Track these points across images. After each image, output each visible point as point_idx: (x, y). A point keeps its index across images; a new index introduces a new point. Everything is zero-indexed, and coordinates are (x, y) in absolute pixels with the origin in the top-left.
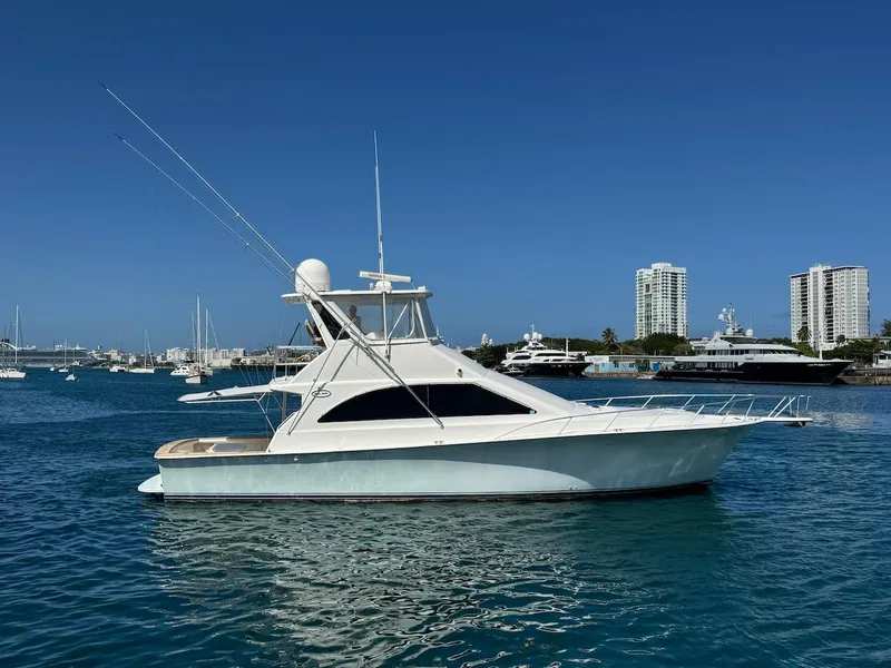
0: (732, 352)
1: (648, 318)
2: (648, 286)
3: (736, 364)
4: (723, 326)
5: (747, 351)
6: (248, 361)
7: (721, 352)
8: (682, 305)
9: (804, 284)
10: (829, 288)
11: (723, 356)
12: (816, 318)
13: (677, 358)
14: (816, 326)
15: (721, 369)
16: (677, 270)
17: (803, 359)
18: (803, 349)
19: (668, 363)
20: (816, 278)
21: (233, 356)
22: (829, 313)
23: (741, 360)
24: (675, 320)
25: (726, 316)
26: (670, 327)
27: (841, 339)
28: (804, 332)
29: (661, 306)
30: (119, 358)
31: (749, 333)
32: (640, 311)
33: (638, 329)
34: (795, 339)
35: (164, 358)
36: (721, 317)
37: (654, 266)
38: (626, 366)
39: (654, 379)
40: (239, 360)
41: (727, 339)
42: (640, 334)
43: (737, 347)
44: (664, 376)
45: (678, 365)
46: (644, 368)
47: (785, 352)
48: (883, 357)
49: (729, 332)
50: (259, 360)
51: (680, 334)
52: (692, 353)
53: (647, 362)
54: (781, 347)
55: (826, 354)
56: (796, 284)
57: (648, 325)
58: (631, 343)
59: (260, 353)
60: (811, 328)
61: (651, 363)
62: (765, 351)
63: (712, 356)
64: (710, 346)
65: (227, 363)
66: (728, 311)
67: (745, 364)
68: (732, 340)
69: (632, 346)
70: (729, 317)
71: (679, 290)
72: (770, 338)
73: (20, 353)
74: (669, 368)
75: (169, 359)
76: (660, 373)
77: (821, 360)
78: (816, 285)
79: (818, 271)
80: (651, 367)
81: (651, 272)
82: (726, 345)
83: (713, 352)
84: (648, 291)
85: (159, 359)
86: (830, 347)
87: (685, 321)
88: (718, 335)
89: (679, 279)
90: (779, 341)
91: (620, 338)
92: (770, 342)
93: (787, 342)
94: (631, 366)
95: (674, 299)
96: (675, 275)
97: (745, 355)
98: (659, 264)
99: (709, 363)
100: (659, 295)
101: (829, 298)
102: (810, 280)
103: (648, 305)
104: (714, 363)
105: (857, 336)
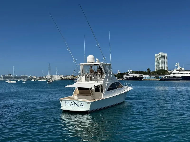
0: (179, 74)
1: (158, 66)
2: (158, 58)
3: (180, 76)
4: (177, 67)
5: (183, 73)
6: (64, 78)
8: (166, 62)
11: (177, 75)
13: (165, 75)
15: (176, 78)
16: (165, 54)
19: (163, 76)
21: (60, 77)
23: (181, 75)
24: (165, 66)
25: (177, 65)
26: (163, 68)
29: (161, 63)
30: (35, 78)
31: (183, 69)
32: (156, 64)
33: (156, 68)
35: (45, 77)
36: (176, 65)
37: (159, 53)
38: (153, 77)
39: (160, 80)
40: (62, 78)
41: (178, 70)
42: (156, 69)
43: (180, 72)
44: (162, 80)
45: (166, 77)
46: (157, 78)
49: (178, 69)
50: (66, 77)
51: (166, 69)
52: (169, 74)
53: (158, 76)
57: (158, 67)
58: (154, 72)
61: (159, 77)
62: (187, 73)
63: (174, 75)
64: (173, 72)
65: (59, 78)
66: (178, 64)
67: (182, 76)
69: (154, 73)
70: (178, 65)
71: (166, 59)
72: (188, 70)
73: (14, 77)
74: (163, 78)
75: (46, 78)
76: (161, 79)
80: (159, 78)
81: (158, 55)
82: (177, 72)
84: (158, 59)
87: (167, 66)
88: (175, 70)
89: (166, 56)
91: (151, 71)
92: (188, 71)
94: (154, 77)
95: (164, 61)
96: (164, 55)
97: (182, 74)
98: (160, 53)
99: (173, 76)
100: (161, 60)
103: (158, 63)
104: (174, 76)
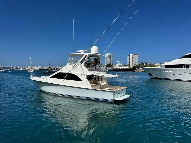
0: (119, 67)
1: (107, 62)
2: (107, 57)
4: (118, 63)
5: (121, 67)
6: (42, 68)
7: (117, 67)
9: (129, 57)
10: (133, 57)
12: (131, 62)
14: (131, 63)
17: (129, 68)
18: (129, 66)
19: (110, 69)
20: (131, 56)
22: (133, 61)
23: (120, 68)
24: (111, 62)
27: (134, 65)
28: (129, 64)
29: (109, 60)
30: (19, 68)
31: (121, 64)
33: (105, 63)
34: (128, 65)
35: (27, 68)
36: (117, 62)
37: (108, 54)
40: (40, 68)
41: (118, 65)
43: (120, 66)
44: (109, 71)
47: (126, 67)
48: (140, 68)
49: (119, 64)
50: (44, 68)
51: (112, 64)
52: (113, 67)
53: (107, 68)
54: (126, 66)
55: (132, 67)
56: (128, 57)
57: (107, 63)
59: (44, 67)
60: (130, 63)
62: (124, 67)
64: (116, 66)
65: (38, 69)
67: (121, 69)
68: (119, 65)
73: (3, 67)
75: (28, 68)
77: (132, 68)
78: (131, 57)
79: (131, 55)
81: (107, 55)
82: (118, 66)
83: (116, 67)
85: (26, 68)
86: (133, 66)
88: (117, 65)
89: (112, 56)
90: (126, 65)
92: (124, 65)
93: (127, 65)
95: (111, 59)
96: (111, 55)
100: (109, 58)
101: (133, 59)
102: (130, 56)
103: (107, 60)
104: (116, 69)
105: (137, 64)
